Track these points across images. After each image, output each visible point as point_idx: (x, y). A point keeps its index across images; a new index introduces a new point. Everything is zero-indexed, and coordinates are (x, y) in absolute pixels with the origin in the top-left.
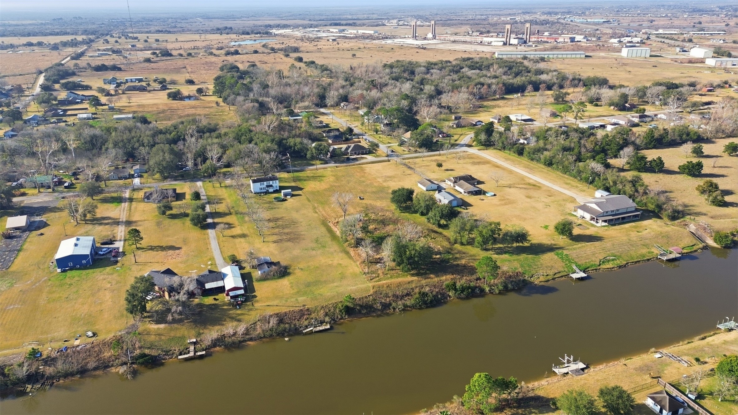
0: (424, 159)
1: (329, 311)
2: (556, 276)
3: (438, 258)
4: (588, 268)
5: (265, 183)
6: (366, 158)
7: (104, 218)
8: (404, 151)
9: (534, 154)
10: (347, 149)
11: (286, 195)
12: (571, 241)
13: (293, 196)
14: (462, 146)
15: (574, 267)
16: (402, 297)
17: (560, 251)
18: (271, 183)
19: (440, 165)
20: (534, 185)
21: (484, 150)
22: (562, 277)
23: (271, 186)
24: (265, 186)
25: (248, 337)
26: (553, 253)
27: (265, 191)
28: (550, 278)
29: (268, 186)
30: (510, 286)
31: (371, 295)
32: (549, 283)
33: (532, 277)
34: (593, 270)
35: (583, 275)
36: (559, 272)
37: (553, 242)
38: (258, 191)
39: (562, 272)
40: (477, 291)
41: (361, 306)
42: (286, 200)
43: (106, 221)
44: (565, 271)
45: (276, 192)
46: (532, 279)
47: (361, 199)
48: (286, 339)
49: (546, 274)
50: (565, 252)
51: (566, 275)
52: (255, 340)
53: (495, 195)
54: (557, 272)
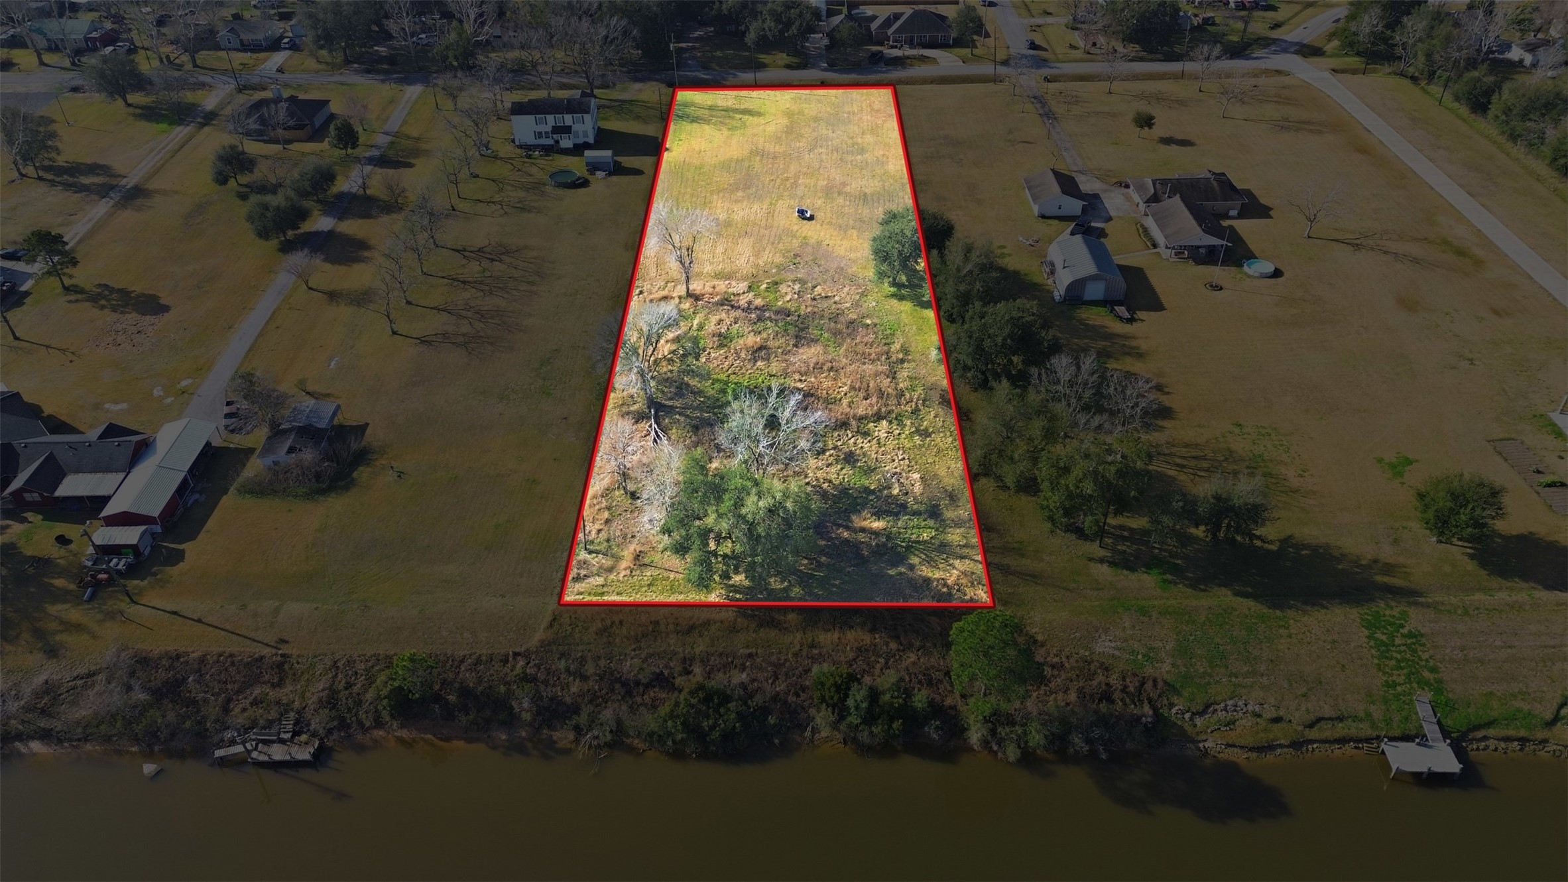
0: (1117, 86)
1: (349, 686)
2: (1313, 734)
3: (876, 533)
4: (1489, 724)
5: (550, 118)
6: (933, 60)
7: (93, 169)
8: (1072, 47)
9: (1525, 116)
10: (888, 22)
11: (593, 167)
12: (1471, 566)
13: (617, 170)
14: (1284, 47)
15: (1424, 710)
16: (630, 688)
17: (1390, 610)
18: (568, 119)
19: (1146, 121)
20: (1461, 252)
21: (1354, 72)
22: (1343, 741)
23: (567, 130)
24: (548, 128)
25: (43, 723)
26: (1354, 613)
27: (550, 142)
28: (1280, 733)
29: (556, 130)
30: (1077, 740)
31: (526, 655)
32: (1270, 758)
33: (1201, 714)
34: (1507, 739)
35: (1444, 760)
36: (1341, 719)
37: (1387, 553)
38: (531, 140)
39: (1355, 718)
40: (932, 730)
41: (465, 692)
42: (585, 183)
43: (86, 180)
44: (1369, 715)
45: (578, 150)
46: (1198, 721)
47: (801, 213)
48: (149, 768)
49: (1269, 713)
50: (1417, 620)
51: (1368, 740)
52: (60, 741)
53: (1277, 273)
54: (1328, 711)
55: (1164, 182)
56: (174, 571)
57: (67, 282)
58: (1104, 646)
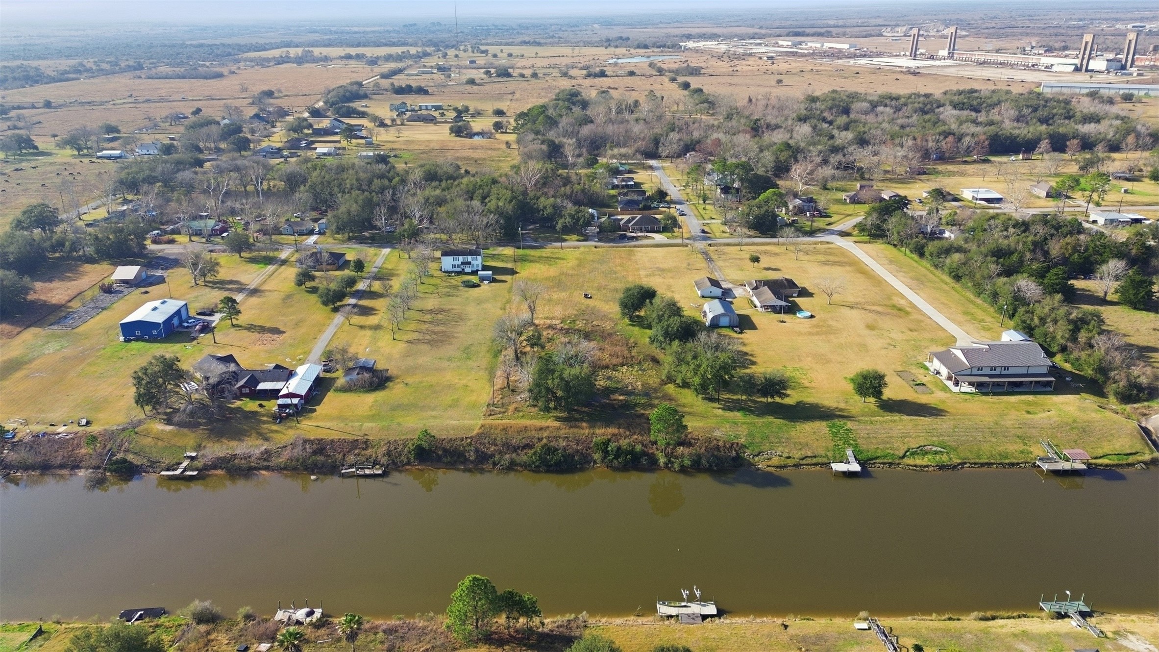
0: (743, 248)
1: (395, 449)
2: (804, 462)
3: (621, 400)
4: (877, 458)
5: (461, 258)
6: (653, 238)
7: (231, 282)
8: (724, 232)
9: (939, 256)
10: (629, 221)
11: (482, 279)
12: (876, 409)
13: (494, 281)
14: (833, 232)
15: (849, 452)
16: (515, 449)
17: (838, 422)
18: (470, 258)
19: (756, 260)
20: (900, 310)
21: (866, 243)
22: (815, 464)
23: (469, 263)
24: (459, 263)
25: (265, 464)
26: (824, 423)
27: (460, 269)
28: (790, 462)
29: (463, 263)
30: (704, 462)
31: (471, 438)
32: (785, 470)
33: (757, 456)
34: (884, 463)
35: (855, 467)
36: (815, 457)
37: (842, 405)
38: (450, 269)
39: (821, 456)
40: (644, 461)
41: (445, 450)
42: (478, 286)
43: (230, 286)
44: (827, 456)
45: (474, 273)
46: (756, 459)
47: (586, 296)
48: (313, 477)
49: (786, 455)
50: (850, 425)
51: (825, 464)
52: (273, 470)
53: (812, 317)
54: (809, 454)
55: (760, 281)
56: (314, 415)
57: (235, 322)
58: (717, 434)
